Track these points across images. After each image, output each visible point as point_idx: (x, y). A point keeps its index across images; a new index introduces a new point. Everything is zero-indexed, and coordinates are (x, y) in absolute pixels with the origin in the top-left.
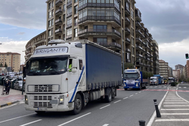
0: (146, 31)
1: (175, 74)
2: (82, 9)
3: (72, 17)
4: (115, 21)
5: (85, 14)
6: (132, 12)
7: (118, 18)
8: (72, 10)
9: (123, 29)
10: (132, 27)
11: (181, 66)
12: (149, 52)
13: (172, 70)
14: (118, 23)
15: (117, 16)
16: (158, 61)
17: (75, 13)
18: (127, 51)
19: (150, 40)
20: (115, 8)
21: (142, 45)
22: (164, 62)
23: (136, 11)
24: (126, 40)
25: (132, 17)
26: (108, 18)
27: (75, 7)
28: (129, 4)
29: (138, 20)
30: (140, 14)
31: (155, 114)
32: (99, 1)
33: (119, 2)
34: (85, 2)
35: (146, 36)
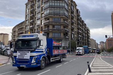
0: (83, 22)
1: (99, 47)
2: (46, 9)
3: (40, 13)
4: (65, 16)
5: (48, 11)
6: (75, 11)
8: (40, 9)
9: (69, 20)
10: (75, 19)
11: (103, 42)
12: (85, 34)
13: (97, 44)
14: (67, 17)
15: (66, 13)
16: (90, 39)
17: (42, 11)
18: (72, 33)
19: (85, 27)
20: (65, 8)
21: (81, 30)
22: (93, 40)
23: (77, 10)
24: (72, 27)
25: (75, 14)
26: (61, 14)
27: (42, 7)
28: (73, 6)
29: (78, 16)
30: (80, 12)
31: (88, 70)
32: (56, 4)
33: (68, 5)
34: (48, 4)
35: (83, 25)
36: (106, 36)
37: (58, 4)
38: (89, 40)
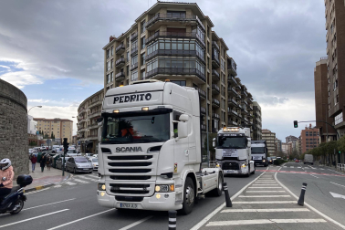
0: (243, 89)
1: (285, 149)
2: (151, 58)
3: (138, 70)
4: (197, 74)
5: (156, 65)
6: (223, 62)
7: (202, 70)
8: (138, 59)
9: (208, 86)
10: (223, 84)
11: (293, 138)
12: (248, 118)
13: (280, 143)
14: (199, 76)
15: (200, 69)
16: (261, 131)
17: (142, 64)
18: (214, 117)
19: (250, 103)
20: (198, 57)
21: (237, 108)
22: (270, 133)
23: (229, 61)
24: (213, 102)
25: (223, 69)
26: (187, 71)
27: (142, 55)
28: (218, 51)
29: (232, 74)
30: (235, 65)
32: (174, 46)
33: (203, 48)
34: (155, 48)
35: (243, 97)
36: (296, 123)
37: (180, 47)
38: (259, 133)
